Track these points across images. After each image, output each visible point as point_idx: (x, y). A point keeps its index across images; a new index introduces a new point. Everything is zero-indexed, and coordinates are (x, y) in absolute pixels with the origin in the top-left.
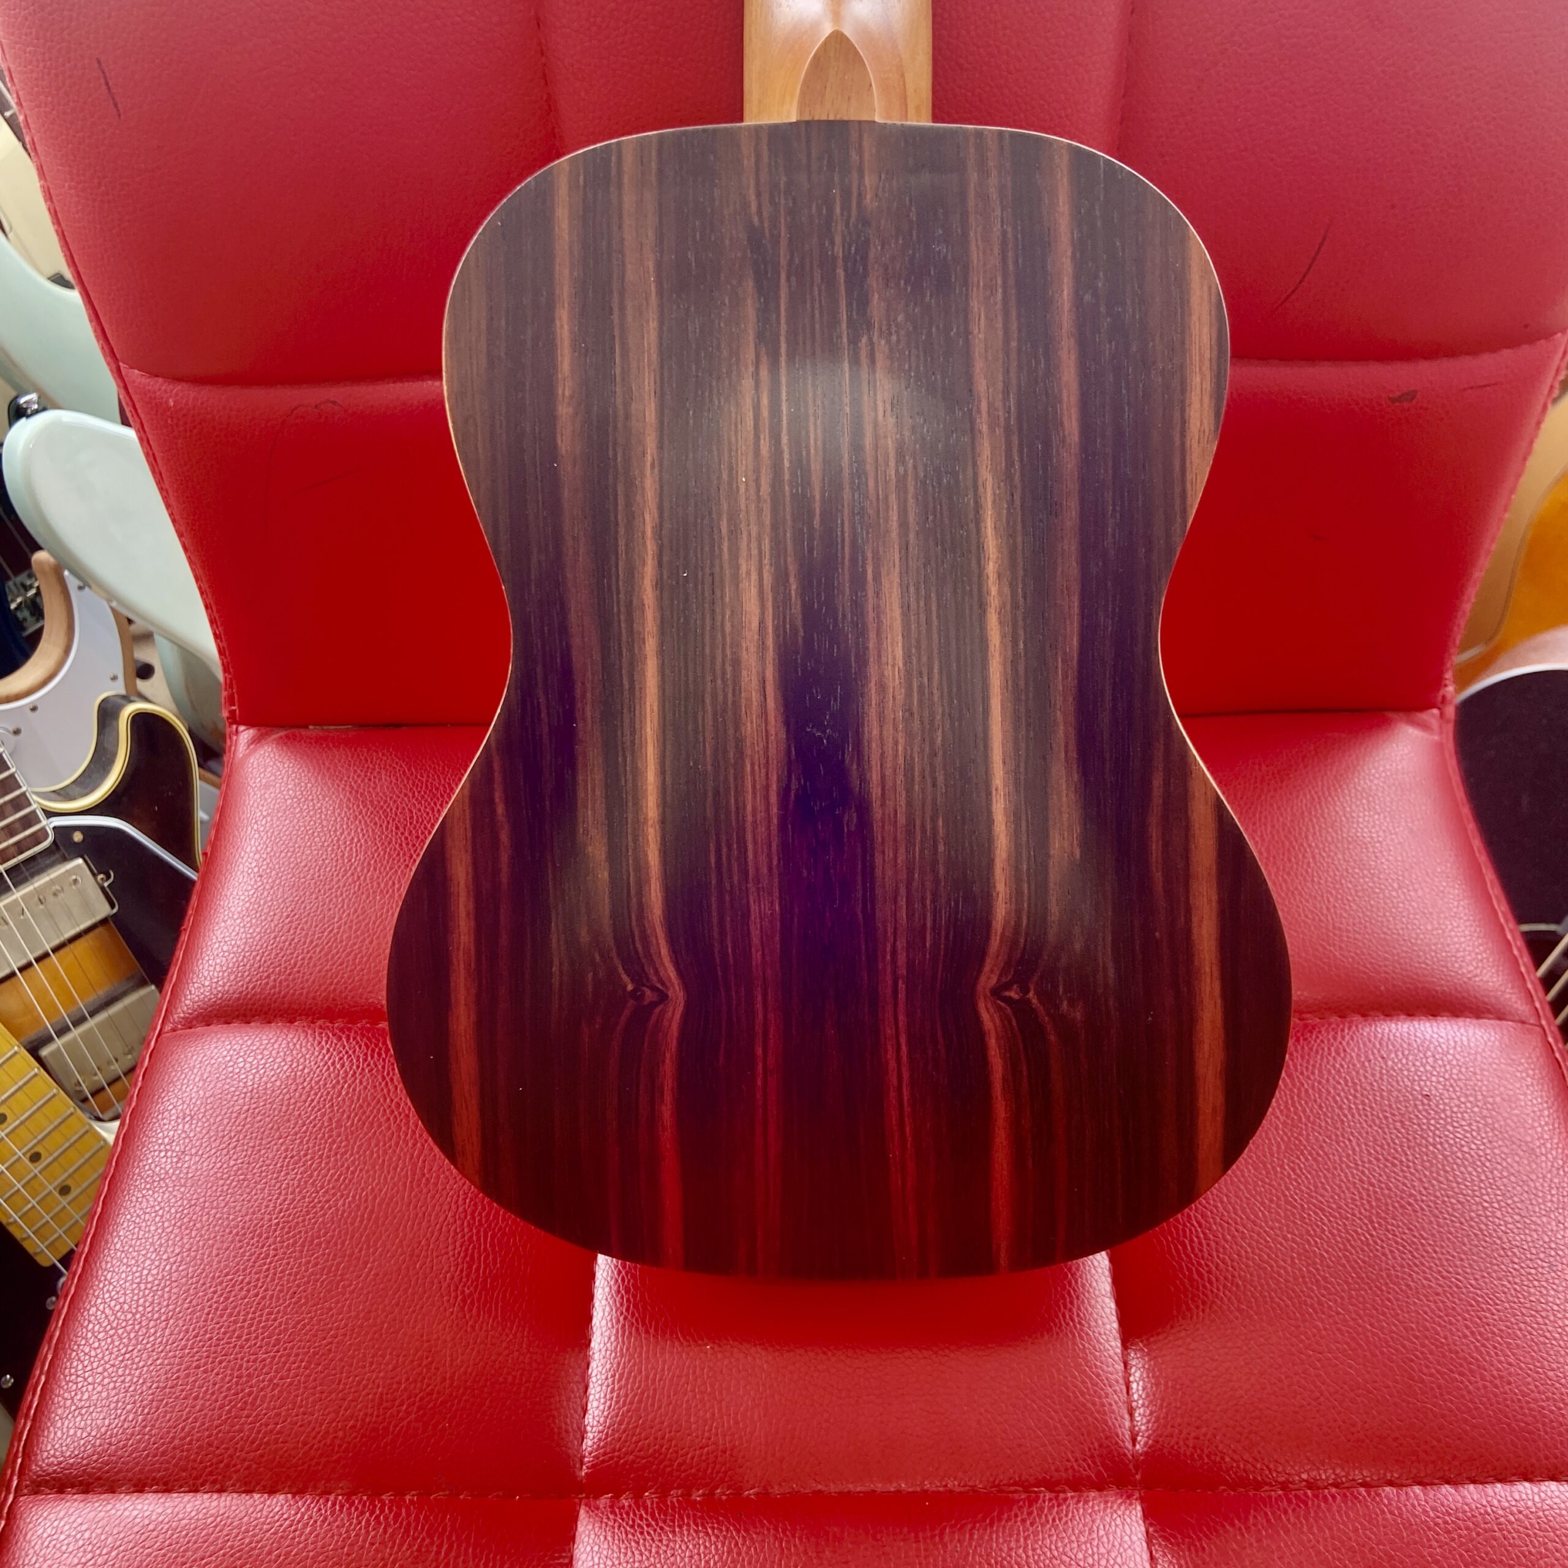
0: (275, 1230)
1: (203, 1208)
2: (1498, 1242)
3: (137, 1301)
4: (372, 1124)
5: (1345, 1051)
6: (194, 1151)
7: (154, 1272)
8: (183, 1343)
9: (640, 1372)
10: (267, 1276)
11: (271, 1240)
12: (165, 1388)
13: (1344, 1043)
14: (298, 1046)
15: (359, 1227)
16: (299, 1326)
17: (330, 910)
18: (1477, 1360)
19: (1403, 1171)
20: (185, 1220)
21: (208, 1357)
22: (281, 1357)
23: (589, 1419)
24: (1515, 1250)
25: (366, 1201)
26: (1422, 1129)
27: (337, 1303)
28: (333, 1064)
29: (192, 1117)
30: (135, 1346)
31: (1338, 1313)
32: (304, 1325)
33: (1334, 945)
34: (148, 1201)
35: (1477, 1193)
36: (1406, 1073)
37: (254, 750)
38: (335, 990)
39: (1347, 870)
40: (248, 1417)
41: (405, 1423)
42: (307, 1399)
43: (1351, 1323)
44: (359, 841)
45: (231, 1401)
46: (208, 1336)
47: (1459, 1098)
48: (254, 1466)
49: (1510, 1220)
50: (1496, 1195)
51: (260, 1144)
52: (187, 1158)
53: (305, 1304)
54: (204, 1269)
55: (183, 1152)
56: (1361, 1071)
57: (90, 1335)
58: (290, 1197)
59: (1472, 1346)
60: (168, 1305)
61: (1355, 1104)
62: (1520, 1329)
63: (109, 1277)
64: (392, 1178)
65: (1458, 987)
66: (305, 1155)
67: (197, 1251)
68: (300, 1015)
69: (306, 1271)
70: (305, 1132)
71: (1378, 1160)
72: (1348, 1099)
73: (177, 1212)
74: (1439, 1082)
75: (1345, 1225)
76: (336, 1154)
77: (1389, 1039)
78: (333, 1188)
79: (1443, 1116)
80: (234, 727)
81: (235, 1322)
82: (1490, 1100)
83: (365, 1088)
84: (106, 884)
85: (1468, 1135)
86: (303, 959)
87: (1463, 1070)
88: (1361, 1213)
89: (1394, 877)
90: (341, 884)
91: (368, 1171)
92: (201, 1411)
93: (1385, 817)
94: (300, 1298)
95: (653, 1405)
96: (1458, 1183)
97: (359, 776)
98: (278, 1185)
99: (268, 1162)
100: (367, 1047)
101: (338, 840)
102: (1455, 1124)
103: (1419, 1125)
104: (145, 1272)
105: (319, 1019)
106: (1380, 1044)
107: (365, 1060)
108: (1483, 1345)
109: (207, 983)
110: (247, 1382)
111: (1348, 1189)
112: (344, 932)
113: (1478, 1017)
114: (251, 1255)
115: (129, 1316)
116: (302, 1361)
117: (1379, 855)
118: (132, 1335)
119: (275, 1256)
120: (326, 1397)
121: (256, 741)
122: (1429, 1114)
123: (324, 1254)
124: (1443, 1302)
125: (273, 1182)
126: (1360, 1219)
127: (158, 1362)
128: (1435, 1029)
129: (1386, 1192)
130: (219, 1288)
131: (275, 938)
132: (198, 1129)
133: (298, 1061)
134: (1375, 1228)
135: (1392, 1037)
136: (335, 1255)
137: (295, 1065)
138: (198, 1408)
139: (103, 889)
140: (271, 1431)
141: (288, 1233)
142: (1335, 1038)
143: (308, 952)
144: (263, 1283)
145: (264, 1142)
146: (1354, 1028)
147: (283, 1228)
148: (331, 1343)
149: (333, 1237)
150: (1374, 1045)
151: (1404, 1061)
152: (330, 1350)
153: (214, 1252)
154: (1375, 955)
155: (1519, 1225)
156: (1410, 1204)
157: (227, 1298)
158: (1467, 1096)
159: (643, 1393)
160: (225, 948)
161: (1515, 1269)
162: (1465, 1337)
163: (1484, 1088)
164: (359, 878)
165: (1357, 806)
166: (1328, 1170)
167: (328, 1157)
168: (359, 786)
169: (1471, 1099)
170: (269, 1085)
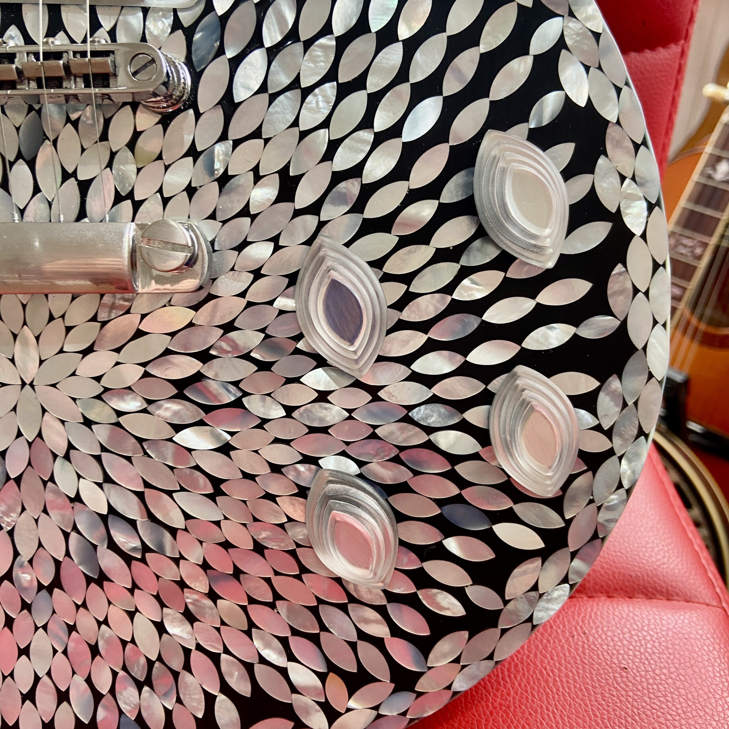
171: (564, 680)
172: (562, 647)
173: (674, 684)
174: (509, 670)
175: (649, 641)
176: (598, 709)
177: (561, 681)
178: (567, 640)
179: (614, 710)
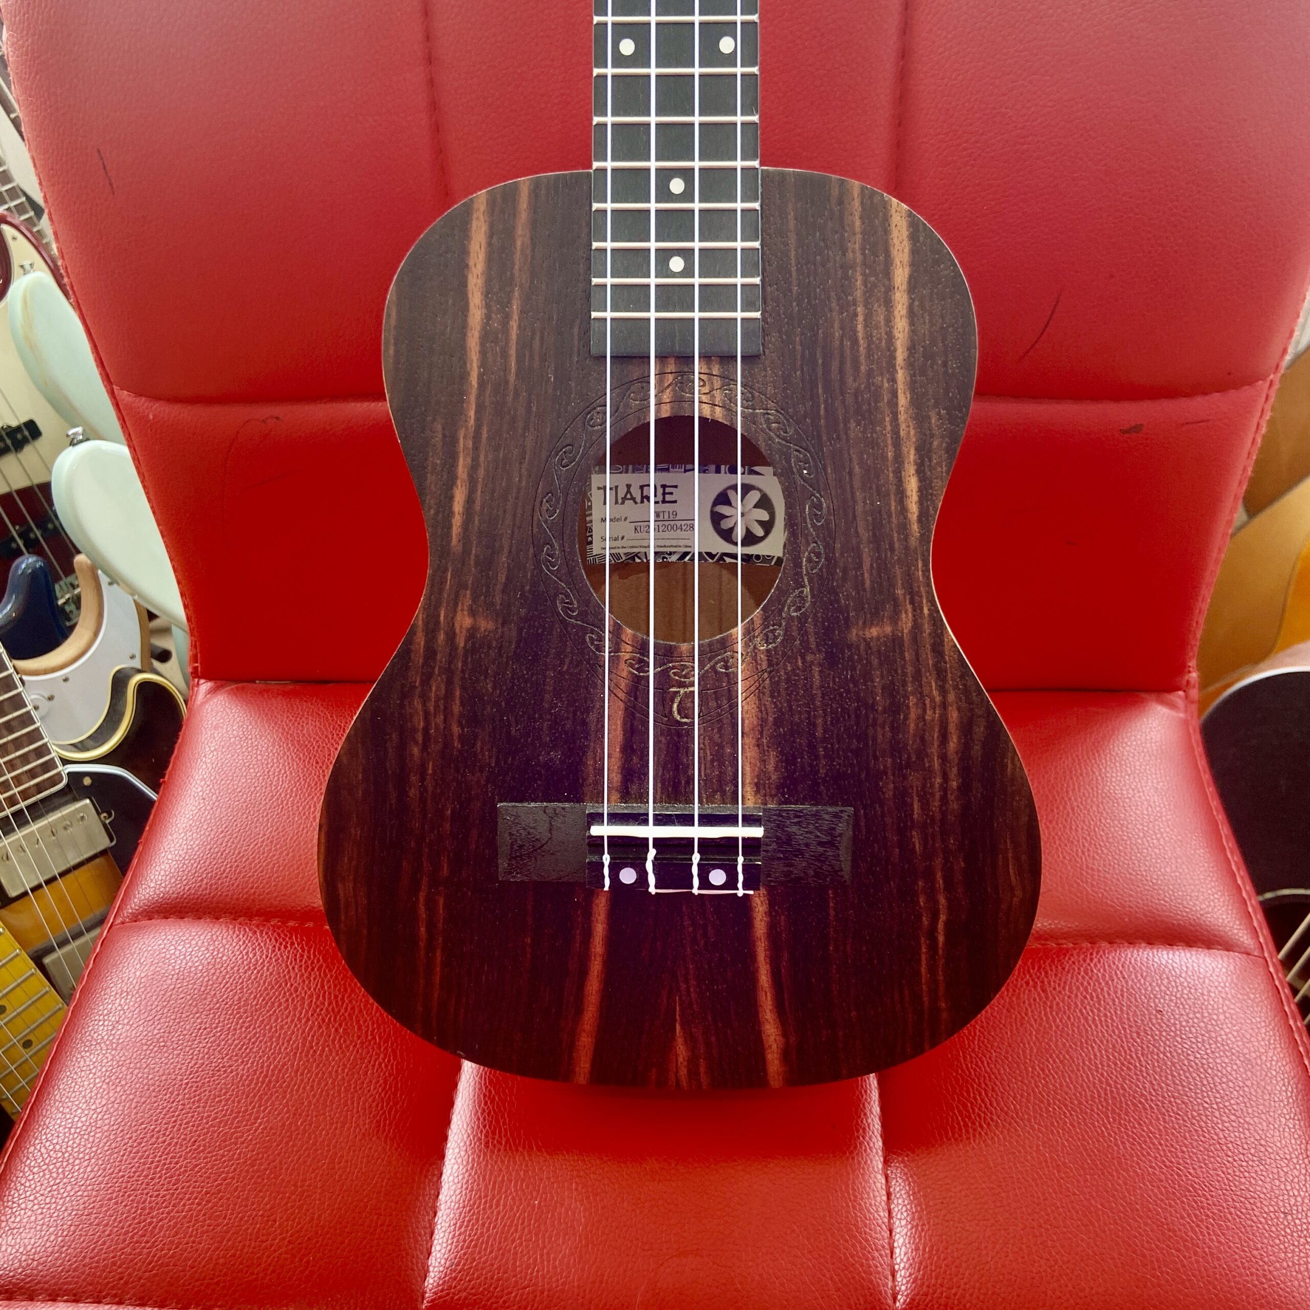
0: (185, 1089)
1: (128, 1068)
2: (1215, 1137)
3: (67, 1143)
4: (273, 1003)
5: (1092, 971)
6: (126, 1021)
7: (84, 1119)
8: (100, 1179)
9: (477, 1219)
10: (174, 1127)
11: (180, 1097)
12: (82, 1215)
13: (1092, 965)
14: (220, 938)
15: (254, 1089)
16: (196, 1169)
17: (256, 827)
18: (1192, 1238)
19: (1136, 1074)
20: (113, 1078)
21: (119, 1191)
22: (178, 1194)
23: (432, 1261)
24: (1230, 1145)
25: (262, 1067)
26: (1155, 1040)
27: (229, 1151)
28: (247, 953)
29: (128, 995)
30: (62, 1179)
31: (1074, 1194)
32: (201, 1169)
33: (1087, 882)
34: (85, 1061)
35: (1200, 1096)
36: (1143, 991)
37: (210, 699)
38: (254, 893)
39: (1100, 820)
40: (147, 1242)
41: (277, 1254)
42: (197, 1230)
43: (1085, 1203)
44: (285, 772)
45: (134, 1229)
46: (121, 1174)
47: (1187, 1015)
48: (148, 1284)
49: (1227, 1120)
50: (1215, 1097)
51: (180, 1017)
52: (120, 1027)
53: (203, 1151)
54: (124, 1119)
55: (117, 1022)
56: (1105, 989)
57: (27, 1169)
58: (200, 1062)
59: (1188, 1226)
60: (91, 1148)
61: (1098, 1016)
62: (1231, 1214)
63: (47, 1122)
64: (286, 1049)
65: (1192, 922)
66: (216, 1028)
67: (119, 1103)
68: (225, 913)
69: (207, 1123)
70: (218, 1008)
71: (1116, 1064)
72: (1092, 1011)
73: (107, 1071)
74: (1171, 1000)
75: (1085, 1119)
76: (241, 1028)
77: (1130, 962)
78: (236, 1055)
79: (1173, 1029)
80: (196, 680)
81: (144, 1164)
82: (1215, 1017)
83: (271, 974)
84: (107, 822)
85: (1194, 1046)
86: (231, 867)
87: (1193, 991)
88: (1098, 1109)
89: (1140, 827)
90: (268, 807)
91: (266, 1042)
92: (109, 1235)
93: (1134, 778)
94: (199, 1146)
95: (486, 1249)
96: (1183, 1086)
97: (290, 721)
98: (191, 1051)
99: (185, 1032)
100: (276, 941)
101: (268, 772)
102: (1184, 1036)
103: (1152, 1036)
104: (76, 1119)
105: (240, 916)
106: (1123, 966)
107: (274, 951)
108: (1198, 1226)
109: (152, 885)
110: (149, 1213)
111: (1089, 1088)
112: (267, 845)
113: (1209, 948)
114: (163, 1109)
115: (60, 1154)
116: (196, 1199)
117: (1128, 809)
118: (60, 1170)
119: (182, 1110)
120: (213, 1229)
121: (213, 691)
122: (1161, 1027)
123: (222, 1111)
124: (1165, 1187)
125: (188, 1049)
126: (1098, 1114)
127: (80, 1193)
128: (1171, 956)
129: (1121, 1091)
130: (134, 1134)
131: (210, 849)
132: (132, 1004)
133: (218, 950)
134: (1109, 1122)
135: (1133, 961)
136: (232, 1111)
137: (215, 953)
138: (107, 1233)
139: (105, 825)
140: (165, 1255)
141: (195, 1091)
142: (1085, 961)
143: (236, 861)
144: (171, 1132)
145: (184, 1016)
146: (1101, 953)
147: (192, 1087)
148: (221, 1184)
149: (232, 1095)
150: (1118, 967)
151: (1142, 981)
152: (220, 1191)
153: (133, 1106)
154: (1121, 892)
155: (1234, 1124)
156: (1140, 1102)
157: (140, 1144)
158: (1194, 1013)
159: (478, 1239)
160: (170, 857)
161: (1228, 1161)
162: (1183, 1218)
163: (1210, 1007)
164: (282, 802)
165: (1111, 768)
166: (1072, 1071)
167: (235, 1029)
168: (290, 729)
169: (1198, 1015)
170: (193, 969)
171: (1103, 1019)
172: (1102, 990)
173: (1206, 1027)
174: (1051, 1007)
175: (1185, 988)
176: (1133, 1045)
177: (1100, 1020)
178: (1107, 983)
179: (1148, 1047)
